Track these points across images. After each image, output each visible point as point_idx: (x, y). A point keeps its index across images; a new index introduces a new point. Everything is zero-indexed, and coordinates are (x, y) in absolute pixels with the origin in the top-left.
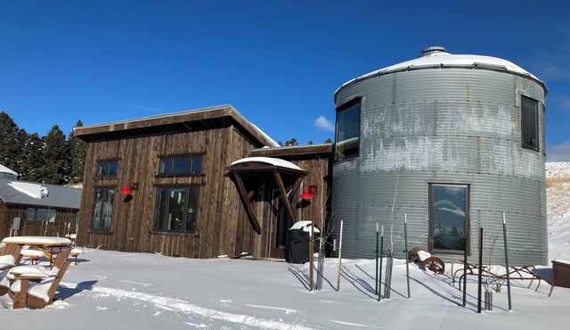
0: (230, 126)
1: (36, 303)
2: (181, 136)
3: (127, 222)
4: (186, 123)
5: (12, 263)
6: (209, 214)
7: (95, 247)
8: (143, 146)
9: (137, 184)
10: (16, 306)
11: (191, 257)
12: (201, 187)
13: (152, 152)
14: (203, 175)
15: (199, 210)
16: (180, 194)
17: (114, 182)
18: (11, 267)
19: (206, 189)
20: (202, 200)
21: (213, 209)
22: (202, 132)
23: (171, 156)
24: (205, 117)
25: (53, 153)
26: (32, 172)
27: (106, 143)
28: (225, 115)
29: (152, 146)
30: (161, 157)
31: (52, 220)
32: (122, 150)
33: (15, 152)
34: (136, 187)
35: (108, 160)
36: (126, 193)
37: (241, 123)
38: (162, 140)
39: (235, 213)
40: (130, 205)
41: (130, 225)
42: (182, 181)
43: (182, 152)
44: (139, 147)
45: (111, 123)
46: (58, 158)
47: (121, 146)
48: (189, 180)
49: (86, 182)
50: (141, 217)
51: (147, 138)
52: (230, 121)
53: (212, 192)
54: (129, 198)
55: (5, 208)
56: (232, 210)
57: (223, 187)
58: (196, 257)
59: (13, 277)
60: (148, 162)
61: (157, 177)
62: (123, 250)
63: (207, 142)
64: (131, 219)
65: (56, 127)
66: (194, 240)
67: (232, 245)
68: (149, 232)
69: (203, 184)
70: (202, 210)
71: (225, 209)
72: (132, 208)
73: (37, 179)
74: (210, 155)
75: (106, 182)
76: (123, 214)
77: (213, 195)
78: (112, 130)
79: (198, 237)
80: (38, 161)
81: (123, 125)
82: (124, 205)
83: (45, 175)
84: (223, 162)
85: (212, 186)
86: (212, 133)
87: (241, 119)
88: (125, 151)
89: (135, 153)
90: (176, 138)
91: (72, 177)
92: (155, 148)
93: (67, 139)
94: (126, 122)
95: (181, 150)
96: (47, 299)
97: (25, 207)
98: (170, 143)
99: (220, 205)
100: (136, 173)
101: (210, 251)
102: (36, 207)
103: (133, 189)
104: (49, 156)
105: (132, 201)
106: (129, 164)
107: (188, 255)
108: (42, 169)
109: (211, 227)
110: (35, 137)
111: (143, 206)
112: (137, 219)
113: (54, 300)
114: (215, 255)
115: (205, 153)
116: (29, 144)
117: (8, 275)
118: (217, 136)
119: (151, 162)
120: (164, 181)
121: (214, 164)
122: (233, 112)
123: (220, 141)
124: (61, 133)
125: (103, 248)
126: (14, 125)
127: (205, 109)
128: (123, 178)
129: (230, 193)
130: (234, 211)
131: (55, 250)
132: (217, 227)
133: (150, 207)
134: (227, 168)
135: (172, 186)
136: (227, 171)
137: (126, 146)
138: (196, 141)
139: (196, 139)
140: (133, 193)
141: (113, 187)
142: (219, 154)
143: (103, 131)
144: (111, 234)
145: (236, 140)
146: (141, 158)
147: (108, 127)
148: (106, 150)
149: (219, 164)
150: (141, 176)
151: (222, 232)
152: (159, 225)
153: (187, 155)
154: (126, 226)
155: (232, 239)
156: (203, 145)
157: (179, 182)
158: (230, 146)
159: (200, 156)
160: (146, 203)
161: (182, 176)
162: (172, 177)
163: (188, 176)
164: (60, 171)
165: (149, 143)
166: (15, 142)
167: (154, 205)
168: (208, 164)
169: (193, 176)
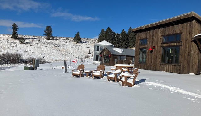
0: (193, 20)
1: (129, 85)
2: (171, 27)
3: (151, 60)
4: (173, 22)
5: (120, 72)
6: (184, 57)
7: (141, 68)
8: (156, 33)
9: (154, 47)
10: (123, 85)
11: (178, 73)
12: (180, 47)
13: (159, 34)
14: (181, 42)
15: (180, 56)
16: (171, 50)
17: (146, 46)
18: (120, 73)
19: (183, 47)
20: (181, 51)
21: (186, 55)
22: (180, 25)
23: (167, 35)
24: (182, 18)
25: (123, 38)
26: (117, 45)
27: (142, 33)
28: (191, 16)
29: (159, 32)
30: (163, 36)
31: (125, 60)
32: (148, 35)
33: (112, 39)
34: (154, 48)
35: (143, 39)
36: (151, 50)
37: (199, 19)
38: (163, 30)
39: (197, 57)
40: (152, 54)
41: (152, 61)
42: (172, 44)
43: (172, 33)
44: (154, 33)
45: (144, 26)
46: (125, 40)
47: (148, 33)
48: (175, 44)
49: (136, 47)
50: (157, 58)
51: (157, 30)
52: (193, 18)
53: (186, 48)
54: (152, 52)
55: (112, 56)
56: (195, 55)
57: (191, 46)
58: (179, 73)
59: (121, 76)
60: (158, 38)
61: (162, 43)
62: (151, 69)
63: (182, 28)
64: (153, 59)
65: (123, 30)
66: (178, 67)
67: (196, 69)
68: (160, 64)
69: (181, 45)
70: (181, 55)
71: (192, 55)
72: (153, 55)
73: (119, 47)
74: (184, 33)
75: (143, 46)
76: (150, 57)
77: (186, 49)
78: (144, 28)
79: (180, 65)
80: (119, 42)
81: (148, 26)
82: (150, 54)
83: (121, 46)
84: (190, 36)
85: (186, 46)
86: (184, 24)
87: (199, 17)
88: (149, 35)
89: (153, 36)
90: (169, 29)
91: (129, 46)
92: (161, 33)
93: (127, 34)
94: (149, 25)
95: (171, 33)
96: (132, 84)
97: (117, 55)
98: (166, 31)
99: (189, 54)
100: (154, 43)
101: (186, 71)
102: (120, 56)
103: (153, 48)
104: (122, 39)
105: (153, 53)
106: (151, 39)
107: (176, 72)
108: (120, 44)
109: (186, 62)
110: (117, 34)
111: (157, 54)
112: (155, 59)
113: (135, 84)
114: (188, 72)
115: (182, 33)
116: (116, 36)
117: (120, 75)
118: (187, 25)
119: (159, 38)
120: (165, 45)
121: (186, 37)
122: (195, 14)
123: (189, 27)
124: (125, 32)
125: (143, 69)
126: (112, 31)
127: (181, 15)
128: (149, 45)
129: (194, 48)
130: (196, 56)
131: (130, 69)
132: (189, 62)
133: (160, 55)
134: (193, 38)
135: (168, 47)
136: (192, 39)
137: (150, 33)
138: (177, 29)
139: (177, 28)
140: (153, 50)
141: (146, 48)
142: (188, 33)
143: (141, 29)
144: (146, 64)
145: (196, 26)
146: (155, 37)
147: (143, 27)
148: (143, 35)
149: (188, 37)
150: (156, 44)
151: (191, 64)
152: (164, 61)
153: (174, 34)
154: (151, 61)
155: (196, 67)
156: (181, 29)
157: (171, 45)
158: (193, 29)
159: (179, 34)
160: (158, 53)
161: (172, 43)
162: (168, 43)
163: (175, 42)
164: (125, 44)
165: (158, 31)
166: (112, 36)
167: (161, 54)
168: (183, 37)
169: (177, 42)
